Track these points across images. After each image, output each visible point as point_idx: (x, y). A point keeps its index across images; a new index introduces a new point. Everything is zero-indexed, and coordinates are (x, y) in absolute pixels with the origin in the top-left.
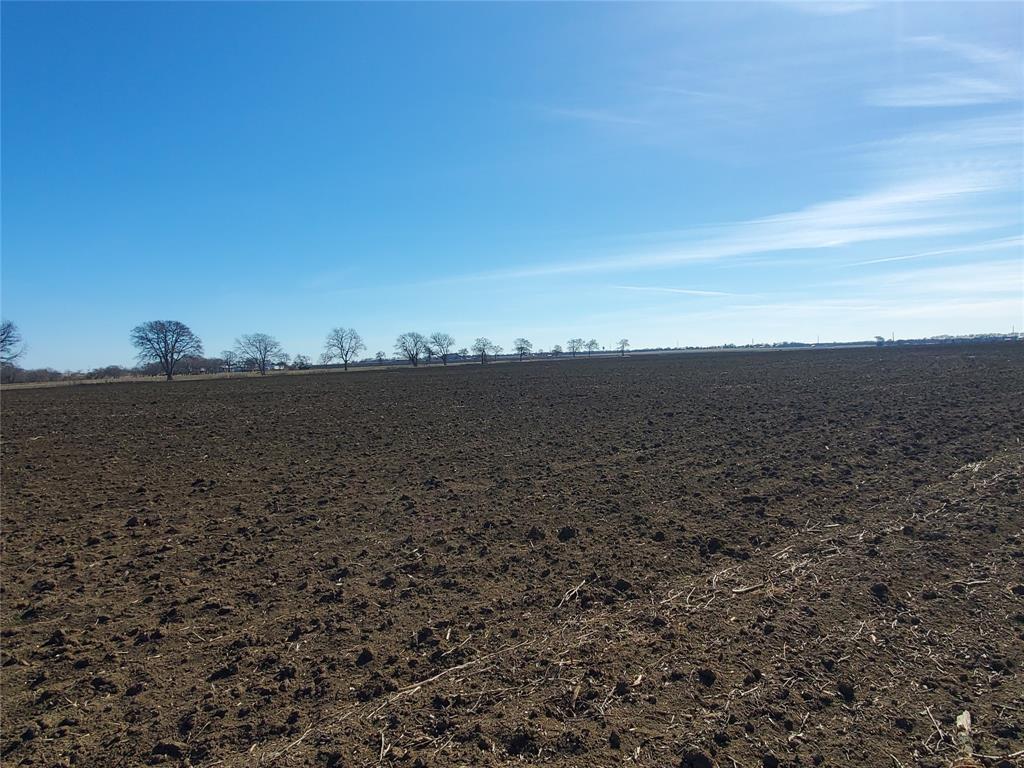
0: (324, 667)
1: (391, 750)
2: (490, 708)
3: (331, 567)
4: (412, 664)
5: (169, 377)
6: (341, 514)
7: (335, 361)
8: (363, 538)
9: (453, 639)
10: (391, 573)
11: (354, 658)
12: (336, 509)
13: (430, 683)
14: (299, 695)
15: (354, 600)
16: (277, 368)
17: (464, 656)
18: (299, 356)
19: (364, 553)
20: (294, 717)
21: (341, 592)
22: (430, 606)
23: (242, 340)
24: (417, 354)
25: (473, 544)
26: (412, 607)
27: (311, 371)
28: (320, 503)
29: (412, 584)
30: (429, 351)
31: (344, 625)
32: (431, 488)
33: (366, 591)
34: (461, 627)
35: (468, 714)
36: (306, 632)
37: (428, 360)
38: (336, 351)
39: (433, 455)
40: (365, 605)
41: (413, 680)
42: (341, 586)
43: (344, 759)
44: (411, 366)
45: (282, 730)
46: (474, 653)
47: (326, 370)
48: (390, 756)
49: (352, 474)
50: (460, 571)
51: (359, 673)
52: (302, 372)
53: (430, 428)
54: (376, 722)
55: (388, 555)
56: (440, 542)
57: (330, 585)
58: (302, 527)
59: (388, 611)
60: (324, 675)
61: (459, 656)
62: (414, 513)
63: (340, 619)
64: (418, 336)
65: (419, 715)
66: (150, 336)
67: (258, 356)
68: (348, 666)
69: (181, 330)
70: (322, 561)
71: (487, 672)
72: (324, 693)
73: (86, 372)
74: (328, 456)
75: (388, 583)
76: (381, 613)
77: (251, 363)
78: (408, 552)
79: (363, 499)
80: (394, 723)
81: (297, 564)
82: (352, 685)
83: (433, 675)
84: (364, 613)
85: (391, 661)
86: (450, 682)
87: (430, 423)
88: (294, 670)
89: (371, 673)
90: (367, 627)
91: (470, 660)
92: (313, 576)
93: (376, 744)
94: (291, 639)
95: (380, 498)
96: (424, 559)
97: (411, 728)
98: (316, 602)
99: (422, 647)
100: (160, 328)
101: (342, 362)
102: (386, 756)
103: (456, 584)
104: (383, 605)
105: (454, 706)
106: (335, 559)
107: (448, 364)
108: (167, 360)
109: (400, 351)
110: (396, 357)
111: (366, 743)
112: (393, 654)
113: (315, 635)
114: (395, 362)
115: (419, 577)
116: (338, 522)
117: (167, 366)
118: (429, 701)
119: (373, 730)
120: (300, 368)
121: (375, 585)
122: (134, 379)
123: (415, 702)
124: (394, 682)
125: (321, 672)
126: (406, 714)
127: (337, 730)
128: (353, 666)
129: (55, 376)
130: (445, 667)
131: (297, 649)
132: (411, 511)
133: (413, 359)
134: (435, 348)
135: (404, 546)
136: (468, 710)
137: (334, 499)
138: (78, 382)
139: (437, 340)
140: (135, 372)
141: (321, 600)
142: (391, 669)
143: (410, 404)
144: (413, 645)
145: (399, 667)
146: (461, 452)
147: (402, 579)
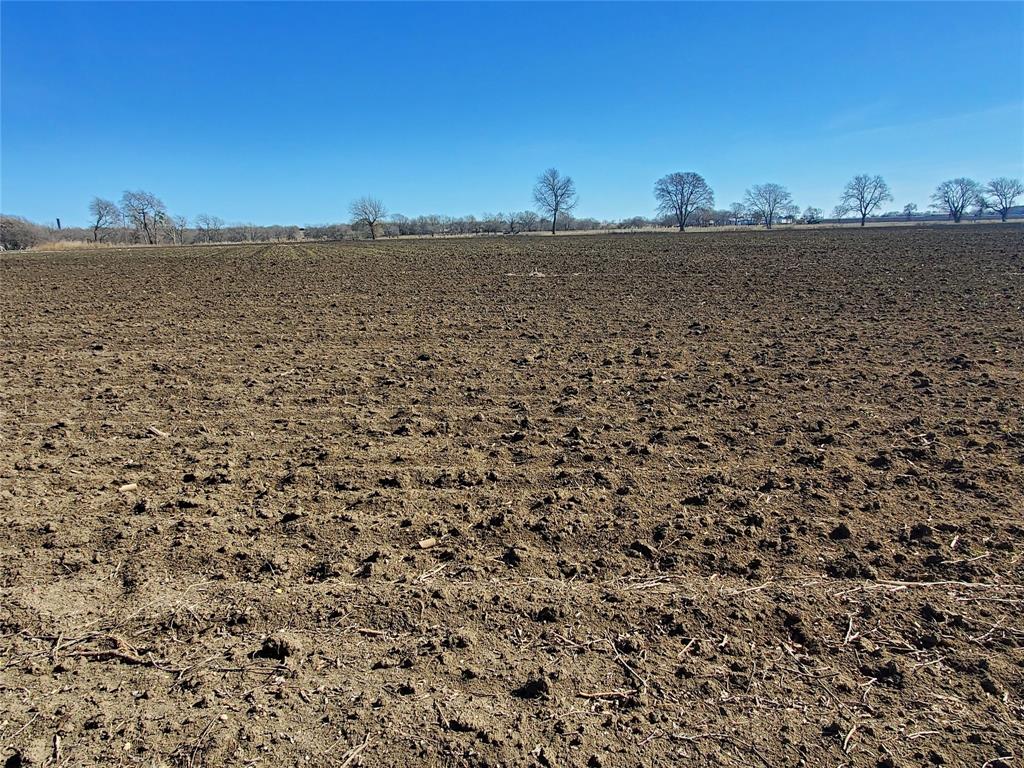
0: (794, 528)
1: (858, 639)
2: (1008, 649)
3: (814, 430)
4: (899, 558)
5: (682, 229)
6: (833, 378)
7: (851, 215)
8: (856, 408)
9: (961, 548)
10: (885, 453)
11: (828, 530)
12: (828, 372)
13: (919, 587)
14: (763, 545)
15: (835, 471)
16: (784, 221)
17: (975, 573)
18: (810, 209)
19: (855, 424)
20: (755, 564)
21: (822, 458)
22: (933, 503)
23: (753, 191)
24: (963, 207)
25: (1009, 445)
26: (907, 497)
27: (821, 225)
28: (811, 363)
29: (911, 472)
30: (983, 204)
31: (821, 492)
32: (956, 368)
33: (852, 464)
34: (975, 540)
35: (971, 643)
36: (779, 487)
37: (978, 215)
38: (853, 202)
39: (965, 330)
40: (848, 479)
41: (897, 575)
42: (823, 453)
43: (803, 625)
44: (952, 222)
45: (744, 571)
46: (989, 574)
47: (839, 225)
48: (857, 644)
49: (853, 338)
50: (984, 474)
51: (832, 546)
52: (811, 226)
53: (967, 296)
54: (844, 603)
55: (885, 433)
56: (958, 433)
57: (811, 448)
58: (788, 384)
59: (874, 493)
60: (792, 535)
61: (965, 572)
62: (927, 392)
63: (817, 485)
64: (970, 183)
65: (900, 617)
66: (671, 188)
67: (767, 208)
68: (820, 535)
69: (697, 180)
70: (805, 422)
71: (1009, 604)
72: (789, 553)
73: (617, 222)
74: (827, 316)
75: (880, 462)
76: (866, 493)
77: (757, 216)
78: (912, 435)
79: (862, 367)
80: (866, 612)
81: (778, 419)
82: (822, 556)
83: (926, 579)
84: (846, 487)
85: (872, 546)
86: (950, 598)
87: (968, 291)
88: (761, 520)
89: (846, 551)
90: (847, 502)
91: (982, 581)
92: (793, 434)
93: (843, 627)
94: (762, 489)
95: (885, 370)
96: (933, 447)
97: (888, 626)
98: (793, 461)
99: (915, 544)
100: (679, 180)
101: (860, 216)
102: (852, 643)
103: (974, 487)
104: (870, 485)
105: (950, 625)
106: (820, 424)
107: (1008, 221)
108: (681, 212)
109: (939, 202)
110: (932, 210)
111: (830, 619)
112: (876, 541)
113: (788, 493)
114: (929, 217)
115: (922, 466)
116: (829, 386)
117: (682, 220)
118: (915, 606)
119: (840, 610)
120: (809, 222)
121: (864, 461)
122: (653, 230)
123: (896, 601)
124: (873, 570)
125: (789, 531)
126: (884, 610)
127: (800, 594)
128: (825, 537)
129: (596, 225)
130: (944, 577)
131: (767, 501)
132: (923, 390)
133: (956, 214)
134: (991, 199)
135: (907, 428)
136: (971, 638)
137: (827, 361)
138: (611, 231)
139: (998, 188)
140: (654, 223)
141: (798, 461)
142: (871, 555)
143: (942, 267)
144: (902, 539)
145: (882, 556)
146: (1009, 330)
147: (899, 463)
